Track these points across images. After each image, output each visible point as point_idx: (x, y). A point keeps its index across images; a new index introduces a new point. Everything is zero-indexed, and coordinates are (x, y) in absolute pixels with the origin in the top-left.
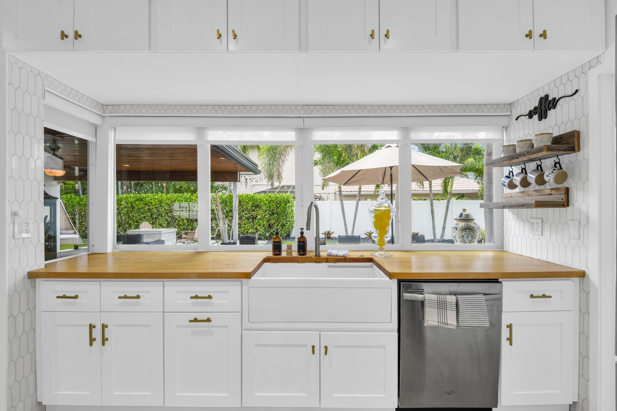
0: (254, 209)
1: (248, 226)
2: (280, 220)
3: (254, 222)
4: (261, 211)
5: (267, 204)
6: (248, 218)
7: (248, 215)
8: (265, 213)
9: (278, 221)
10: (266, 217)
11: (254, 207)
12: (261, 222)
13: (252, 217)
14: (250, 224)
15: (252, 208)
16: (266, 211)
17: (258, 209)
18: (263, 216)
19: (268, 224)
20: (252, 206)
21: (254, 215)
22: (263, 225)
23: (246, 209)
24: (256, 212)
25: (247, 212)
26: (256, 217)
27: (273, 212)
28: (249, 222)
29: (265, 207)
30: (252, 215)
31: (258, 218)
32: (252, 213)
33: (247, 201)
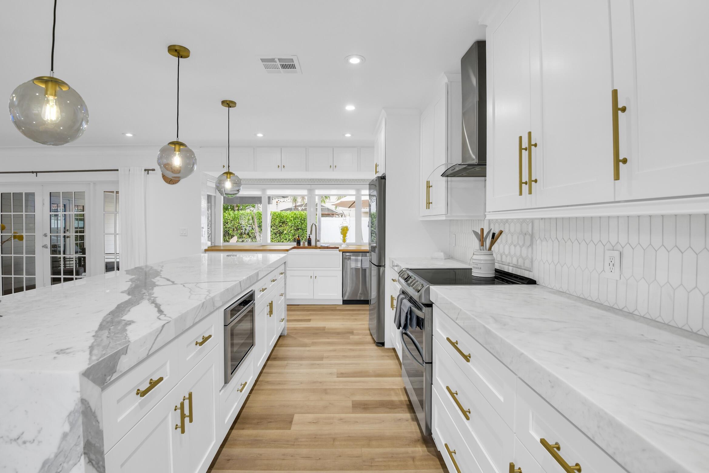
0: (281, 225)
1: (275, 240)
2: (304, 235)
3: (281, 237)
4: (287, 227)
5: (292, 220)
6: (275, 233)
7: (276, 230)
8: (291, 229)
9: (303, 236)
10: (291, 232)
11: (281, 223)
12: (287, 236)
13: (279, 232)
14: (277, 239)
15: (279, 224)
16: (292, 226)
17: (285, 225)
18: (289, 231)
19: (293, 239)
20: (279, 223)
21: (281, 230)
22: (289, 239)
23: (274, 225)
24: (282, 227)
25: (275, 228)
26: (282, 232)
27: (298, 228)
28: (276, 237)
29: (291, 223)
30: (279, 231)
31: (284, 233)
32: (279, 228)
33: (275, 217)
